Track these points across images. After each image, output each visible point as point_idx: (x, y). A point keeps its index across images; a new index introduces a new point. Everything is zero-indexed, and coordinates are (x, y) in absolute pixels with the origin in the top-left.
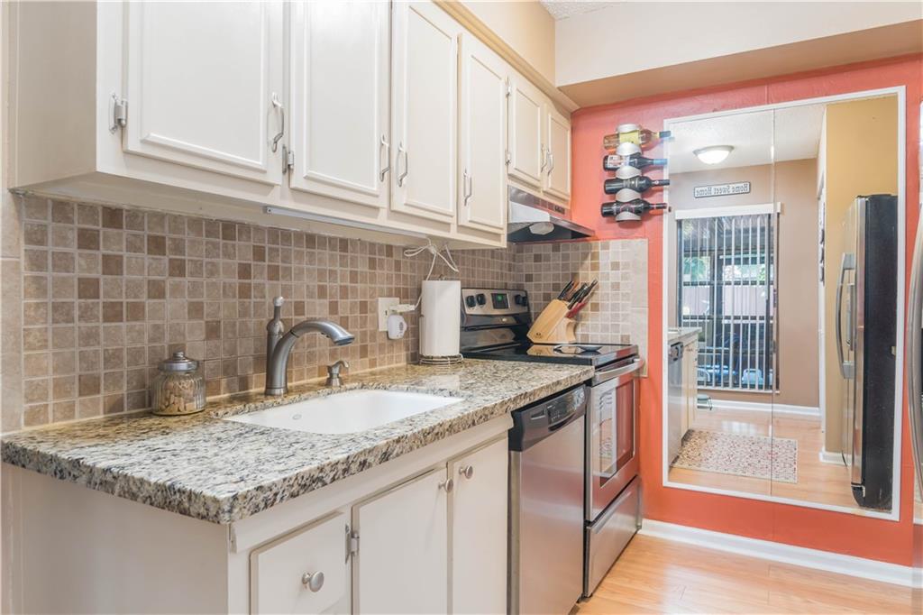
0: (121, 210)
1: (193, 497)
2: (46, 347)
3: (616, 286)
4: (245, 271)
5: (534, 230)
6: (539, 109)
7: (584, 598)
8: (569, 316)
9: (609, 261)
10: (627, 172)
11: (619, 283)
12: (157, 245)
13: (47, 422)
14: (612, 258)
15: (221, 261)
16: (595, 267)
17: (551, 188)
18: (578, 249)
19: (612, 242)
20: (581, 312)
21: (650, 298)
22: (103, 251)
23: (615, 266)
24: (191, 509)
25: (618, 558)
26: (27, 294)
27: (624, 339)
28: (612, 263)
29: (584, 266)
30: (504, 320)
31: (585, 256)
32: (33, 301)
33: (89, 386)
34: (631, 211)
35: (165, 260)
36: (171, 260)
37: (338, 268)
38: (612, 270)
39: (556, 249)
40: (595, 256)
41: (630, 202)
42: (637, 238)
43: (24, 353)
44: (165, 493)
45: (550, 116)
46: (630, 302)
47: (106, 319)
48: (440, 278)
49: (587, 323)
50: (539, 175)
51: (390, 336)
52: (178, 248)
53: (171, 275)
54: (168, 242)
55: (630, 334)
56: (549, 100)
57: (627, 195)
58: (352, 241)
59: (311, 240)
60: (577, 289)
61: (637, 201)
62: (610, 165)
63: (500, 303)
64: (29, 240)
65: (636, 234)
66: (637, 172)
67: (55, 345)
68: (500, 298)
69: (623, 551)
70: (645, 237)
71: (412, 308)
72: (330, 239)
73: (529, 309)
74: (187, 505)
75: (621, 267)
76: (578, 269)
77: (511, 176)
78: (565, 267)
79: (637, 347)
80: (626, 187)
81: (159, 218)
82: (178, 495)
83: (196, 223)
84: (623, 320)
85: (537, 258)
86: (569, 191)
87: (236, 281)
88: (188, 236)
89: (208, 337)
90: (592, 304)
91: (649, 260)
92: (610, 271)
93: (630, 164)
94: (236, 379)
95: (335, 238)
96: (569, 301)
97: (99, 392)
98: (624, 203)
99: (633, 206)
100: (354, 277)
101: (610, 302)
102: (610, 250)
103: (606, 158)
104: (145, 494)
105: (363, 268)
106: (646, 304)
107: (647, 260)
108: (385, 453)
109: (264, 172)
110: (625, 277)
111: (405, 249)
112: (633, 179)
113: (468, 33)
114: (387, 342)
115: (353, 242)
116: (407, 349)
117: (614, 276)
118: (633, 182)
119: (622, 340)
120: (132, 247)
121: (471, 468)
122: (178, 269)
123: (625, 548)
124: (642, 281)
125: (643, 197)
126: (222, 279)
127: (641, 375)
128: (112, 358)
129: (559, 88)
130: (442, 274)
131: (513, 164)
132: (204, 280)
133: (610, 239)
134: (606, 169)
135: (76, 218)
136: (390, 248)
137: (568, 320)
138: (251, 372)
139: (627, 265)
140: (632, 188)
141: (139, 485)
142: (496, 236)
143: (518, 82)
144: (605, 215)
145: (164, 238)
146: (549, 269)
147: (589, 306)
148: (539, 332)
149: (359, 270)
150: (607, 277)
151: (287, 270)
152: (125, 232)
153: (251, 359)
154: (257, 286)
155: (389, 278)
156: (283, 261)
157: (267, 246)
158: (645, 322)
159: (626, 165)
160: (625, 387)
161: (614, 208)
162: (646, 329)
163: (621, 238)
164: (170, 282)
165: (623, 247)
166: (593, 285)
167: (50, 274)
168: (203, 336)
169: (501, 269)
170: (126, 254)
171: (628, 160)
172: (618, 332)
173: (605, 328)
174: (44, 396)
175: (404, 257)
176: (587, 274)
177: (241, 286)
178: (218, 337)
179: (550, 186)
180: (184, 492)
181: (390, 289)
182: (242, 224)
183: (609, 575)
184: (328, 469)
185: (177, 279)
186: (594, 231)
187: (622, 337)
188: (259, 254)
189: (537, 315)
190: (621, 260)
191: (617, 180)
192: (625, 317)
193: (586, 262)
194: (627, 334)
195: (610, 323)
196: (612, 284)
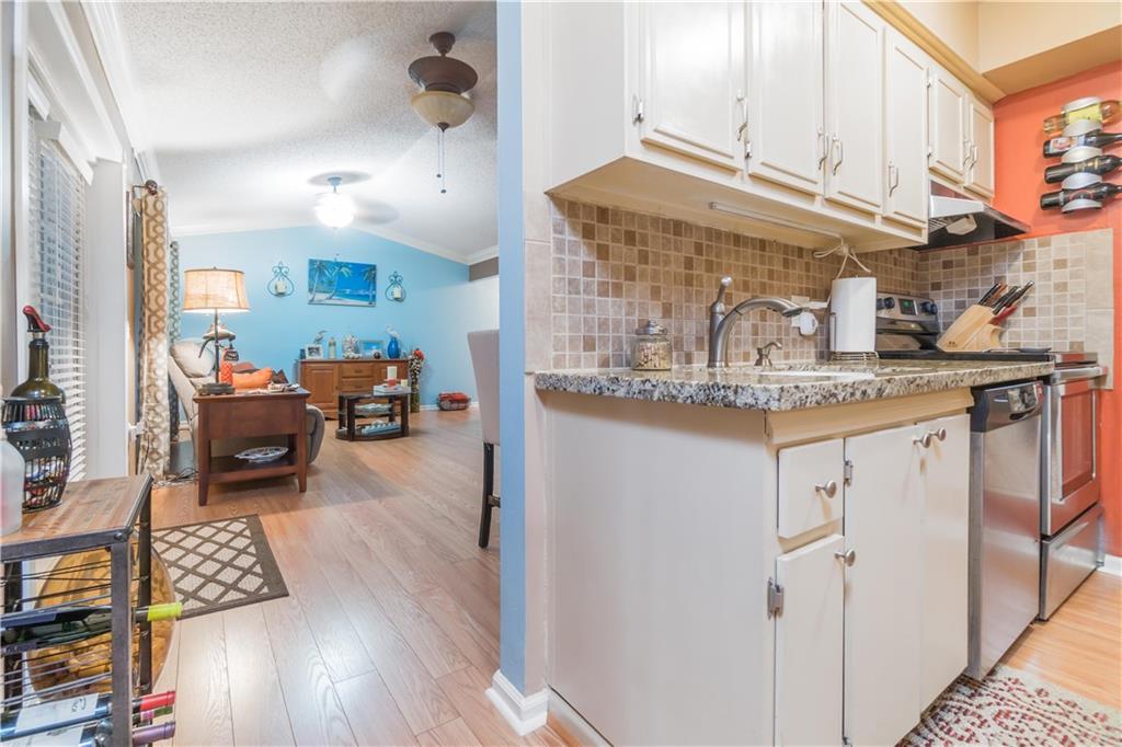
0: (607, 209)
1: (740, 390)
2: (563, 311)
3: (1061, 287)
4: (689, 264)
5: (953, 229)
6: (961, 99)
7: (1039, 619)
8: (995, 321)
9: (1051, 260)
11: (1066, 283)
12: (630, 238)
13: (565, 367)
14: (1055, 256)
15: (672, 253)
16: (1029, 268)
17: (974, 184)
18: (1004, 250)
19: (1054, 237)
20: (1009, 318)
21: (1116, 298)
22: (597, 241)
23: (1061, 264)
24: (737, 401)
25: (1075, 591)
26: (555, 271)
27: (1075, 347)
28: (1056, 261)
29: (1013, 268)
30: (913, 326)
31: (1014, 257)
32: (557, 276)
33: (589, 345)
34: (1087, 197)
35: (636, 250)
36: (639, 251)
37: (758, 266)
38: (1055, 269)
39: (973, 252)
40: (1029, 256)
41: (1086, 188)
42: (1095, 228)
43: (553, 314)
44: (707, 391)
45: (972, 106)
46: (1083, 304)
47: (599, 295)
48: (853, 276)
49: (1016, 330)
50: (961, 169)
51: (802, 332)
52: (644, 242)
53: (640, 262)
54: (637, 236)
55: (1085, 339)
56: (969, 91)
57: (1080, 180)
58: (769, 242)
59: (737, 239)
60: (1003, 294)
61: (1096, 185)
62: (1053, 149)
63: (908, 310)
64: (555, 231)
65: (1095, 225)
66: (1097, 152)
67: (570, 311)
68: (906, 304)
69: (1081, 585)
70: (1107, 227)
71: (825, 305)
72: (752, 239)
73: (936, 318)
74: (732, 398)
75: (1069, 264)
76: (1004, 272)
77: (932, 170)
78: (986, 271)
79: (1096, 354)
80: (1080, 171)
81: (632, 216)
82: (722, 391)
83: (656, 221)
84: (1074, 325)
85: (947, 265)
86: (992, 187)
87: (682, 270)
88: (650, 232)
89: (664, 317)
90: (1024, 309)
92: (1052, 271)
93: (1086, 144)
94: (683, 354)
95: (756, 239)
96: (993, 306)
97: (594, 350)
98: (1074, 190)
99: (1091, 192)
100: (771, 274)
101: (1053, 306)
102: (1053, 247)
103: (1047, 143)
104: (686, 394)
105: (778, 267)
106: (1110, 304)
107: (1111, 254)
108: (880, 389)
109: (732, 157)
110: (1073, 276)
111: (813, 251)
112: (1090, 160)
113: (894, 30)
114: (800, 338)
115: (771, 243)
116: (816, 347)
117: (1057, 276)
118: (1090, 164)
119: (1071, 348)
120: (615, 239)
121: (944, 432)
122: (644, 258)
123: (1084, 581)
124: (1103, 278)
125: (1104, 179)
126: (673, 268)
127: (1102, 387)
128: (603, 325)
129: (984, 75)
130: (854, 271)
131: (936, 157)
132: (661, 268)
133: (1051, 234)
134: (1047, 155)
135: (581, 216)
136: (800, 249)
137: (993, 327)
138: (693, 349)
139: (1077, 262)
140: (1089, 170)
141: (679, 388)
142: (918, 230)
143: (938, 73)
144: (1045, 207)
145: (634, 232)
146: (963, 275)
147: (1020, 310)
148: (952, 340)
149: (775, 268)
150: (1047, 277)
151: (719, 264)
152: (611, 227)
153: (694, 338)
154: (698, 276)
155: (800, 277)
156: (717, 257)
157: (705, 242)
158: (1110, 325)
159: (1078, 146)
160: (1080, 398)
161: (1061, 197)
162: (1111, 333)
163: (1068, 232)
164: (639, 268)
165: (1072, 241)
166: (1027, 287)
167: (567, 257)
168: (661, 315)
169: (904, 277)
170: (611, 244)
171: (1082, 139)
172: (1066, 338)
173: (1045, 336)
174: (563, 349)
175: (814, 258)
176: (1018, 276)
177: (687, 275)
178: (670, 317)
179: (972, 181)
180: (729, 388)
181: (801, 289)
182: (686, 223)
183: (1066, 605)
184: (840, 387)
185: (644, 266)
186: (1029, 227)
187: (1072, 344)
188: (699, 249)
189: (947, 326)
190: (1068, 256)
191: (1065, 165)
192: (1075, 322)
193: (1016, 263)
194: (1079, 340)
195: (1053, 329)
196: (1055, 285)
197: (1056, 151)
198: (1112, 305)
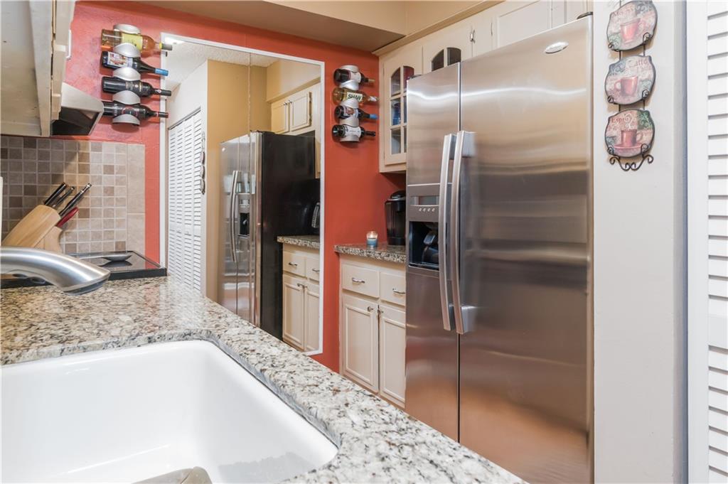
3: (109, 191)
8: (59, 224)
9: (102, 165)
10: (127, 73)
11: (113, 188)
14: (105, 161)
16: (84, 169)
18: (62, 148)
19: (105, 144)
21: (146, 204)
23: (109, 169)
27: (120, 246)
28: (105, 166)
29: (69, 167)
31: (71, 157)
34: (134, 114)
38: (105, 173)
40: (84, 157)
41: (133, 106)
42: (133, 142)
46: (126, 207)
49: (74, 231)
55: (126, 240)
57: (128, 97)
61: (138, 105)
62: (109, 62)
65: (133, 139)
66: (139, 76)
70: (142, 143)
75: (115, 171)
76: (62, 171)
78: (44, 167)
80: (129, 89)
84: (118, 227)
91: (146, 166)
92: (103, 175)
93: (133, 66)
98: (125, 105)
99: (135, 110)
101: (103, 208)
102: (103, 153)
103: (105, 54)
106: (143, 209)
107: (144, 166)
110: (118, 181)
112: (135, 82)
117: (108, 181)
118: (136, 86)
119: (117, 247)
124: (139, 185)
125: (144, 102)
133: (104, 141)
134: (103, 65)
137: (58, 230)
139: (121, 170)
140: (135, 91)
146: (19, 168)
150: (99, 180)
158: (143, 227)
159: (128, 66)
161: (115, 108)
162: (143, 234)
163: (115, 141)
165: (118, 149)
166: (87, 189)
171: (131, 61)
172: (112, 239)
173: (97, 236)
176: (75, 176)
187: (117, 243)
190: (116, 164)
191: (116, 80)
192: (120, 223)
193: (73, 163)
194: (122, 240)
195: (103, 230)
196: (105, 188)
197: (112, 64)
198: (144, 211)
